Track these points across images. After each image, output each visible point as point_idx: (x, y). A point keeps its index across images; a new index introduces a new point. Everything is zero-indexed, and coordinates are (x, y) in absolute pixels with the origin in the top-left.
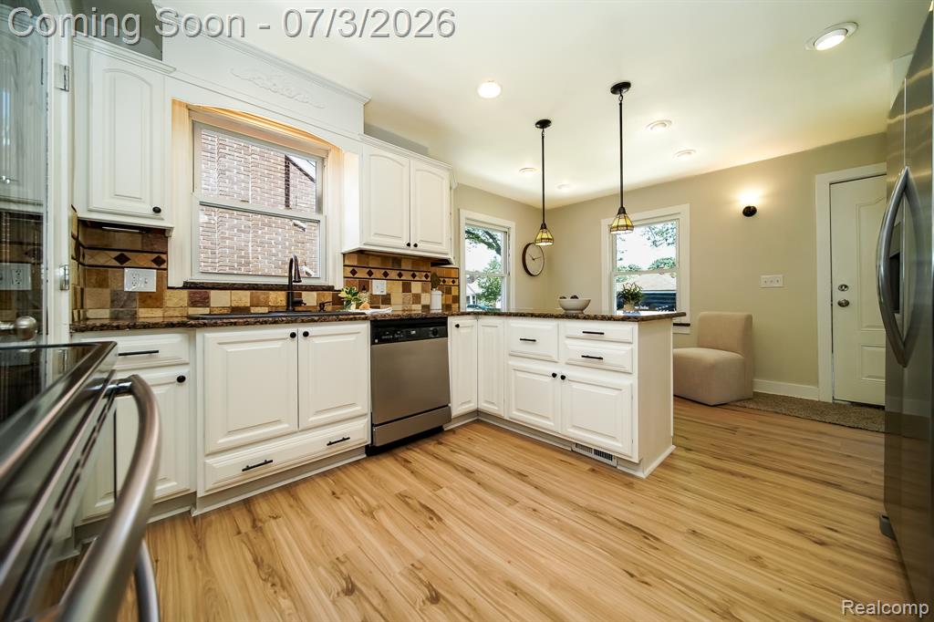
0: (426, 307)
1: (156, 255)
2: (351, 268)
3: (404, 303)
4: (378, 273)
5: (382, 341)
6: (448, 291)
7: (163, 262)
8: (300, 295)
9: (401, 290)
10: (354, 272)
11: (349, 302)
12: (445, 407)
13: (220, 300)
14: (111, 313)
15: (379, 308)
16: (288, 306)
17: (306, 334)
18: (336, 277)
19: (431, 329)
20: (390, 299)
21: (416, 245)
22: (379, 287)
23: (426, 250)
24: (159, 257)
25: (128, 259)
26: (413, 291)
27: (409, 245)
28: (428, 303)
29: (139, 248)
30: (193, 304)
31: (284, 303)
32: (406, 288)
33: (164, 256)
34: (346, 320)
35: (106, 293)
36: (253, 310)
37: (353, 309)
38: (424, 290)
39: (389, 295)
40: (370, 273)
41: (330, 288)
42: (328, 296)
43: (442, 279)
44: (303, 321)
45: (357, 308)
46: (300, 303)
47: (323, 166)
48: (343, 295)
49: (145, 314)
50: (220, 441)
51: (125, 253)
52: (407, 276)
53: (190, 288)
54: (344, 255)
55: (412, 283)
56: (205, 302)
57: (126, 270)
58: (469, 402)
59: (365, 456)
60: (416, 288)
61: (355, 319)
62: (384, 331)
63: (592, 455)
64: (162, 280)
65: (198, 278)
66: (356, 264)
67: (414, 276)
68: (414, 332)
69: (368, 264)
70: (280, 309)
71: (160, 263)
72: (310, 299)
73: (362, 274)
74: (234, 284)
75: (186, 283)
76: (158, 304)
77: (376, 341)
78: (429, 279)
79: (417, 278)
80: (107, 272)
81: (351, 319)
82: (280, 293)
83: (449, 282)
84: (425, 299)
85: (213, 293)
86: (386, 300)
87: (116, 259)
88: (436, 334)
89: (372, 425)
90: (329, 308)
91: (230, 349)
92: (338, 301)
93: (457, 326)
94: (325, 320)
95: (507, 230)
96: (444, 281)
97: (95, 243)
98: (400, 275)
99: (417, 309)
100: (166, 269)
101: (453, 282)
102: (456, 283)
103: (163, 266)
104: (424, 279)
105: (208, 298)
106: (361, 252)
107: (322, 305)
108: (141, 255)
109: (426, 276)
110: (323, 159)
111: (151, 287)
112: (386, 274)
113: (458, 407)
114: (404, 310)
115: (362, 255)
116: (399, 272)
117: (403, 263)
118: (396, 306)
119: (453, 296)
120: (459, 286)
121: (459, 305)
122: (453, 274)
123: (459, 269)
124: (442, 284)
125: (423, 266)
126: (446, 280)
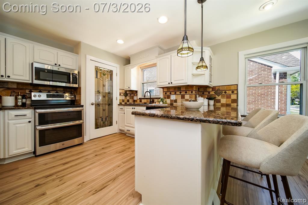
3: (182, 102)
4: (173, 93)
6: (229, 97)
9: (181, 98)
10: (166, 93)
21: (171, 83)
22: (173, 97)
26: (186, 98)
32: (183, 97)
34: (141, 106)
36: (147, 103)
38: (191, 98)
41: (160, 98)
43: (224, 91)
52: (183, 93)
55: (185, 95)
56: (141, 101)
65: (140, 97)
66: (166, 91)
67: (186, 92)
69: (170, 90)
73: (168, 94)
74: (145, 98)
76: (137, 102)
83: (229, 92)
96: (225, 92)
98: (180, 93)
101: (233, 92)
102: (236, 92)
103: (137, 96)
108: (135, 94)
111: (136, 99)
112: (175, 93)
115: (168, 88)
116: (175, 92)
117: (181, 89)
118: (179, 103)
119: (232, 99)
120: (237, 94)
121: (237, 104)
122: (233, 88)
123: (237, 85)
124: (224, 93)
125: (190, 88)
126: (227, 91)
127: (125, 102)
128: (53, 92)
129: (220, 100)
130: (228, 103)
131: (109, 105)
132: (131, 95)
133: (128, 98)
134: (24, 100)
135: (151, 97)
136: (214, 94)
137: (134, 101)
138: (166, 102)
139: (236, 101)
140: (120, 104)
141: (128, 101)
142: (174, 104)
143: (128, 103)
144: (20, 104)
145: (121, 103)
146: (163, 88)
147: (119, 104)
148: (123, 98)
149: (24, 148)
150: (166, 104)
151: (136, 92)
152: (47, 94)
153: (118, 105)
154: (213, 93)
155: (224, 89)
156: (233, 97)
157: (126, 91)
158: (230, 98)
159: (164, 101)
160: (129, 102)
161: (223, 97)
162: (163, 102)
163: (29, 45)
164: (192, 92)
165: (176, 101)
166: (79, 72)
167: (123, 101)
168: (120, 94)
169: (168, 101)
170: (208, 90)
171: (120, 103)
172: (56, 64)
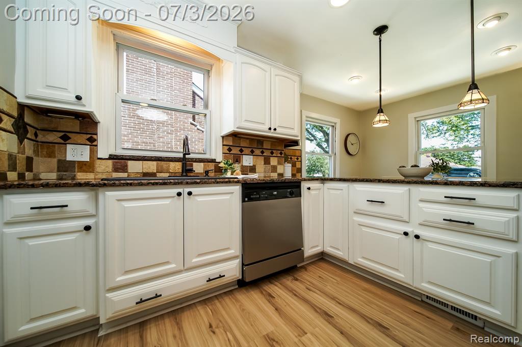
0: (281, 175)
1: (90, 136)
2: (228, 147)
3: (265, 172)
4: (246, 151)
5: (250, 200)
6: (294, 165)
7: (95, 140)
8: (192, 165)
9: (263, 163)
10: (230, 150)
11: (226, 170)
12: (299, 250)
13: (135, 167)
14: (57, 175)
15: (248, 174)
16: (183, 172)
17: (190, 193)
18: (217, 153)
19: (289, 190)
20: (255, 169)
21: (275, 129)
22: (247, 160)
23: (282, 133)
24: (91, 137)
25: (69, 138)
26: (272, 163)
27: (270, 129)
28: (282, 172)
29: (78, 131)
30: (116, 170)
31: (180, 170)
32: (267, 161)
33: (95, 136)
34: (222, 182)
35: (54, 162)
36: (159, 175)
37: (229, 175)
38: (279, 163)
39: (254, 166)
40: (241, 151)
41: (213, 161)
42: (211, 166)
43: (290, 157)
44: (187, 183)
45: (232, 174)
46: (191, 170)
47: (209, 76)
48: (222, 165)
49: (81, 177)
50: (118, 279)
51: (68, 134)
52: (267, 153)
53: (113, 159)
54: (223, 137)
55: (271, 158)
56: (124, 169)
57: (68, 145)
58: (317, 246)
59: (237, 287)
60: (274, 161)
61: (230, 182)
62: (251, 191)
63: (449, 310)
64: (93, 153)
65: (120, 152)
66: (231, 144)
67: (272, 153)
68: (275, 193)
69: (240, 144)
70: (177, 175)
71: (92, 141)
72: (198, 168)
73: (236, 151)
74: (145, 157)
75: (110, 155)
76: (91, 170)
77: (246, 199)
78: (283, 155)
79: (274, 155)
80: (55, 146)
81: (226, 182)
82: (177, 163)
83: (294, 159)
84: (280, 169)
86: (253, 169)
87: (61, 138)
88: (292, 194)
89: (243, 264)
90: (212, 174)
91: (127, 204)
92: (219, 170)
93: (309, 189)
94: (205, 183)
95: (333, 125)
96: (291, 158)
97: (46, 126)
98: (262, 152)
99: (274, 176)
100: (96, 146)
101: (297, 159)
102: (299, 160)
103: (95, 143)
104: (279, 155)
105: (127, 166)
106: (235, 135)
107: (207, 172)
108: (79, 136)
109: (281, 153)
110: (209, 72)
111: (86, 158)
113: (309, 250)
114: (265, 177)
116: (261, 150)
117: (264, 144)
119: (297, 168)
120: (301, 161)
121: (301, 174)
123: (301, 150)
124: (289, 160)
126: (293, 157)
139: (300, 170)
155: (289, 154)
156: (298, 165)
157: (24, 107)
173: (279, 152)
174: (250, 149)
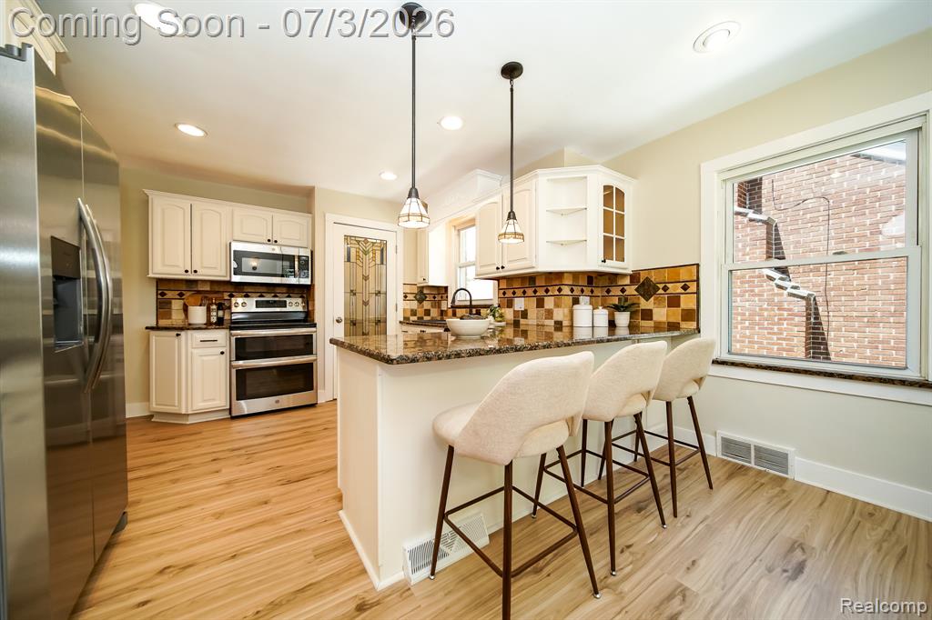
0: (559, 323)
2: (503, 291)
3: (538, 318)
4: (519, 292)
6: (674, 302)
9: (535, 305)
10: (504, 293)
20: (527, 314)
22: (520, 304)
26: (547, 307)
28: (560, 320)
32: (540, 304)
38: (558, 305)
39: (526, 310)
40: (514, 293)
52: (541, 292)
54: (498, 281)
55: (546, 298)
60: (549, 302)
66: (505, 287)
67: (547, 291)
69: (513, 286)
73: (509, 294)
79: (550, 293)
83: (675, 288)
84: (557, 315)
85: (457, 310)
96: (665, 289)
98: (535, 292)
99: (549, 325)
101: (685, 288)
102: (693, 288)
104: (557, 293)
114: (538, 324)
115: (509, 279)
117: (537, 281)
118: (532, 320)
119: (683, 310)
120: (698, 293)
121: (698, 325)
122: (684, 275)
123: (698, 265)
124: (661, 291)
125: (555, 280)
126: (669, 285)
127: (418, 315)
128: (269, 295)
129: (651, 311)
130: (671, 320)
131: (376, 324)
132: (434, 297)
133: (427, 305)
134: (221, 313)
135: (474, 303)
136: (636, 293)
137: (443, 313)
138: (501, 316)
139: (693, 315)
140: (406, 321)
141: (427, 312)
142: (522, 321)
143: (426, 318)
144: (214, 320)
145: (408, 319)
146: (498, 279)
147: (402, 320)
148: (414, 305)
149: (214, 400)
150: (500, 321)
151: (446, 288)
152: (257, 301)
153: (400, 322)
154: (631, 290)
155: (661, 280)
156: (687, 302)
157: (423, 287)
158: (679, 306)
159: (497, 315)
160: (429, 315)
161: (658, 303)
162: (494, 316)
163: (224, 208)
164: (560, 290)
165: (524, 314)
166: (312, 252)
167: (414, 313)
168: (406, 297)
169: (509, 314)
170: (619, 283)
171: (405, 318)
172: (269, 241)
173: (557, 287)
174: (522, 290)
